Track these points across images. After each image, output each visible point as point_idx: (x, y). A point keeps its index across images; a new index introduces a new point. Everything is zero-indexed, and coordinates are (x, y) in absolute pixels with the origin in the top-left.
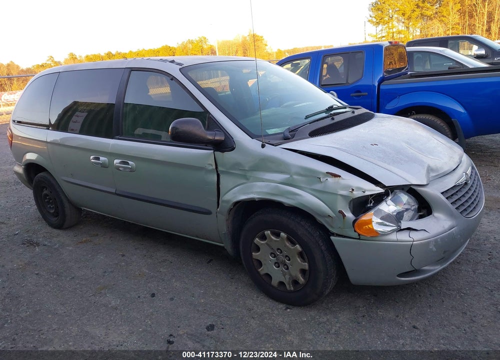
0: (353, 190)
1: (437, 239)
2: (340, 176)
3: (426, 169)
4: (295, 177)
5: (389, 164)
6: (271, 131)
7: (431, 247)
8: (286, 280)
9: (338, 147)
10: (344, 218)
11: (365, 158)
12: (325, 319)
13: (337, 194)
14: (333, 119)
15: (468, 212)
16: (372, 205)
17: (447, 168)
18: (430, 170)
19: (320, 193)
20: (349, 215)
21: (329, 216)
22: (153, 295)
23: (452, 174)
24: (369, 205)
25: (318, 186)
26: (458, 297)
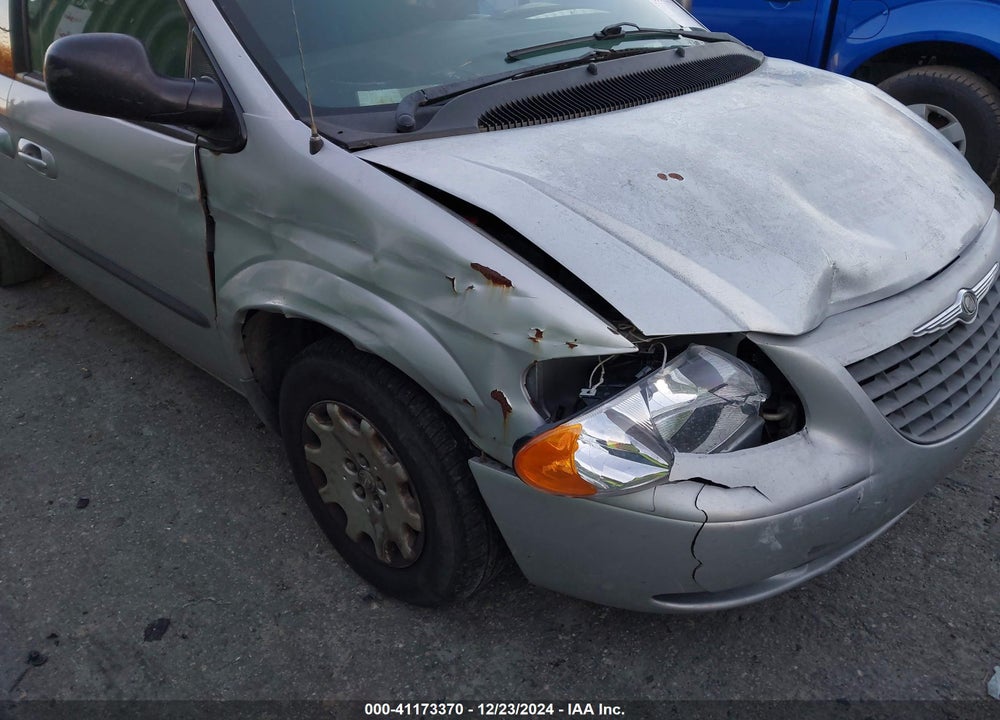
0: (539, 334)
1: (791, 518)
2: (508, 283)
3: (818, 276)
4: (386, 264)
5: (686, 253)
6: (368, 98)
7: (764, 541)
8: (377, 533)
9: (535, 175)
10: (505, 417)
11: (614, 225)
12: (452, 657)
13: (491, 340)
14: (592, 71)
15: (937, 420)
16: (593, 392)
17: (902, 275)
18: (836, 278)
19: (448, 327)
20: (524, 410)
21: (466, 401)
22: (84, 503)
23: (913, 295)
24: (584, 392)
25: (444, 305)
26: (847, 641)
